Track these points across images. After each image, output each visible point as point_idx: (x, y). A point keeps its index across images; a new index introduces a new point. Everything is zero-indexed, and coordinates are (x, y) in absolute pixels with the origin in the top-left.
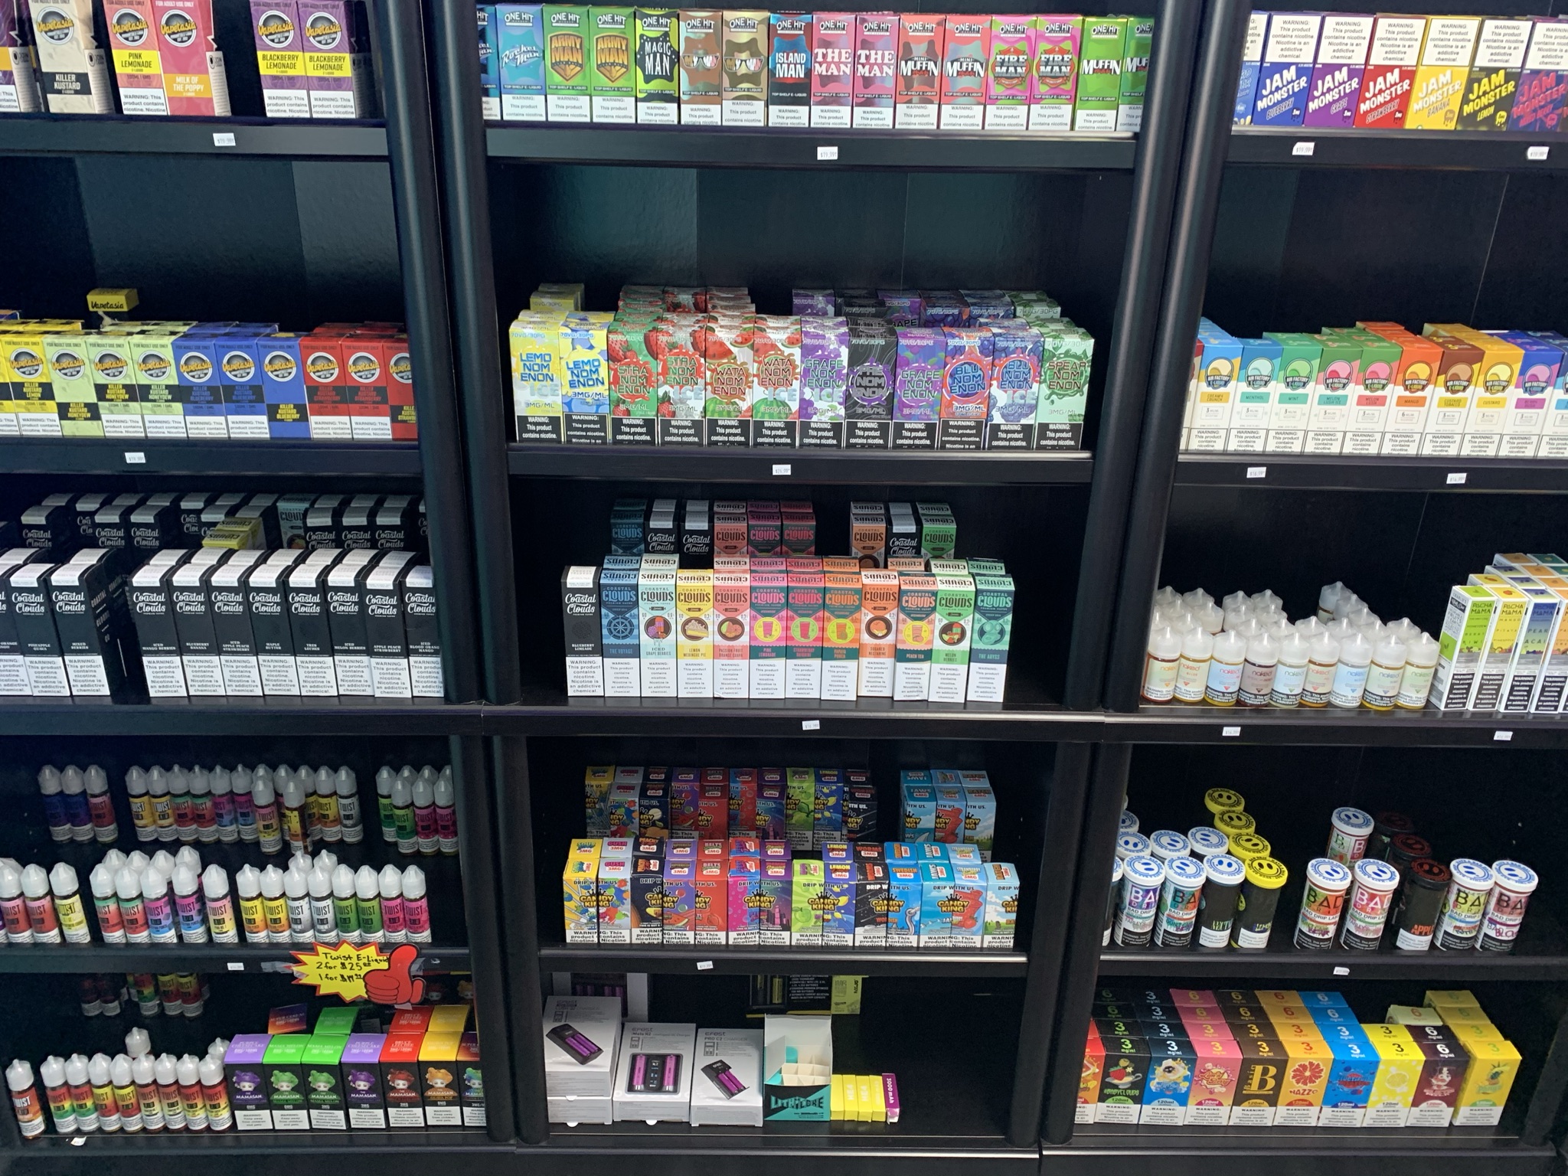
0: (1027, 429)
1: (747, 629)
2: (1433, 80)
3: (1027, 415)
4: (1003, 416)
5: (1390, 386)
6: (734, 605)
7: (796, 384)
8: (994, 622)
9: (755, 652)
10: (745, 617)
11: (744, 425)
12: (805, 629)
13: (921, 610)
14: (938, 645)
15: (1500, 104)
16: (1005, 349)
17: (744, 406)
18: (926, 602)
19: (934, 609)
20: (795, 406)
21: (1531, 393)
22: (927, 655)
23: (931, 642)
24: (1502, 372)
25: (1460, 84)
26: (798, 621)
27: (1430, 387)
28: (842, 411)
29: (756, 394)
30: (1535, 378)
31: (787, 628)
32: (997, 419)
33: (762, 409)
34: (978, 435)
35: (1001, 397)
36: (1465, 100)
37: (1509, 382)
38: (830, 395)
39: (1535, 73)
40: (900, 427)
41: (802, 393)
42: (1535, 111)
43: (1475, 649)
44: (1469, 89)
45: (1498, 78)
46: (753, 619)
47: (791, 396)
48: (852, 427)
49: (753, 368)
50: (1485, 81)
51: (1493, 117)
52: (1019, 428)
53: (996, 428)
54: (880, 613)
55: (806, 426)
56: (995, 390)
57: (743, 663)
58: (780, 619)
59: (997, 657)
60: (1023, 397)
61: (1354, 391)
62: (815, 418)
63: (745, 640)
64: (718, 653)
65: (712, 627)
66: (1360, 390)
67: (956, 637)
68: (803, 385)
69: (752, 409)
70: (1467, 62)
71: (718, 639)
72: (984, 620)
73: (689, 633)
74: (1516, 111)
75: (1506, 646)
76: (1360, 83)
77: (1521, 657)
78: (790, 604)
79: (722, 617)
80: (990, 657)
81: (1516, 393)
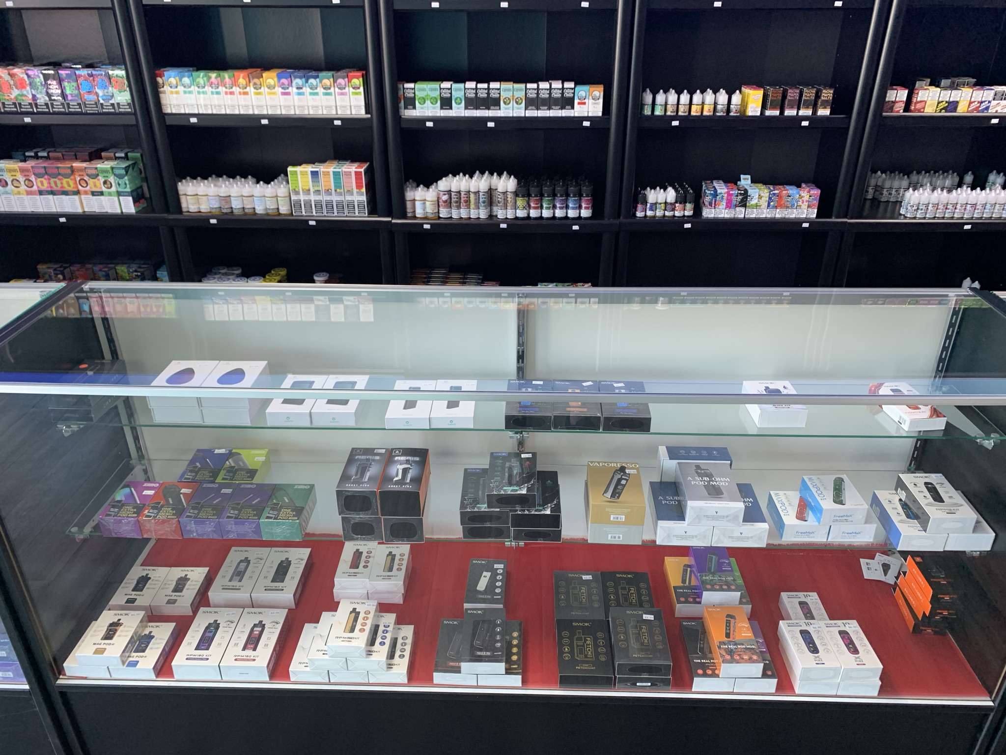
0: (113, 105)
1: (35, 183)
3: (111, 100)
4: (103, 100)
5: (234, 88)
6: (27, 174)
7: (28, 88)
8: (121, 180)
9: (41, 193)
10: (33, 178)
11: (14, 104)
12: (55, 183)
13: (93, 175)
14: (104, 189)
17: (12, 97)
18: (94, 172)
19: (98, 175)
20: (30, 97)
21: (285, 89)
22: (101, 193)
23: (101, 188)
24: (271, 82)
26: (52, 180)
27: (248, 88)
28: (47, 98)
29: (15, 93)
30: (283, 84)
31: (49, 183)
32: (102, 101)
33: (19, 98)
34: (97, 107)
35: (100, 93)
37: (275, 85)
38: (41, 92)
40: (68, 104)
41: (31, 92)
43: (297, 190)
46: (36, 179)
47: (28, 92)
48: (52, 104)
49: (12, 82)
52: (109, 104)
53: (102, 104)
54: (82, 177)
55: (36, 105)
56: (98, 91)
57: (38, 197)
58: (45, 179)
59: (127, 194)
60: (107, 92)
61: (222, 89)
62: (38, 101)
63: (35, 188)
64: (29, 193)
65: (22, 183)
66: (224, 89)
67: (109, 186)
68: (31, 89)
69: (16, 98)
71: (26, 187)
72: (118, 179)
73: (15, 185)
75: (307, 188)
77: (314, 192)
78: (46, 173)
79: (24, 179)
80: (125, 194)
81: (279, 90)
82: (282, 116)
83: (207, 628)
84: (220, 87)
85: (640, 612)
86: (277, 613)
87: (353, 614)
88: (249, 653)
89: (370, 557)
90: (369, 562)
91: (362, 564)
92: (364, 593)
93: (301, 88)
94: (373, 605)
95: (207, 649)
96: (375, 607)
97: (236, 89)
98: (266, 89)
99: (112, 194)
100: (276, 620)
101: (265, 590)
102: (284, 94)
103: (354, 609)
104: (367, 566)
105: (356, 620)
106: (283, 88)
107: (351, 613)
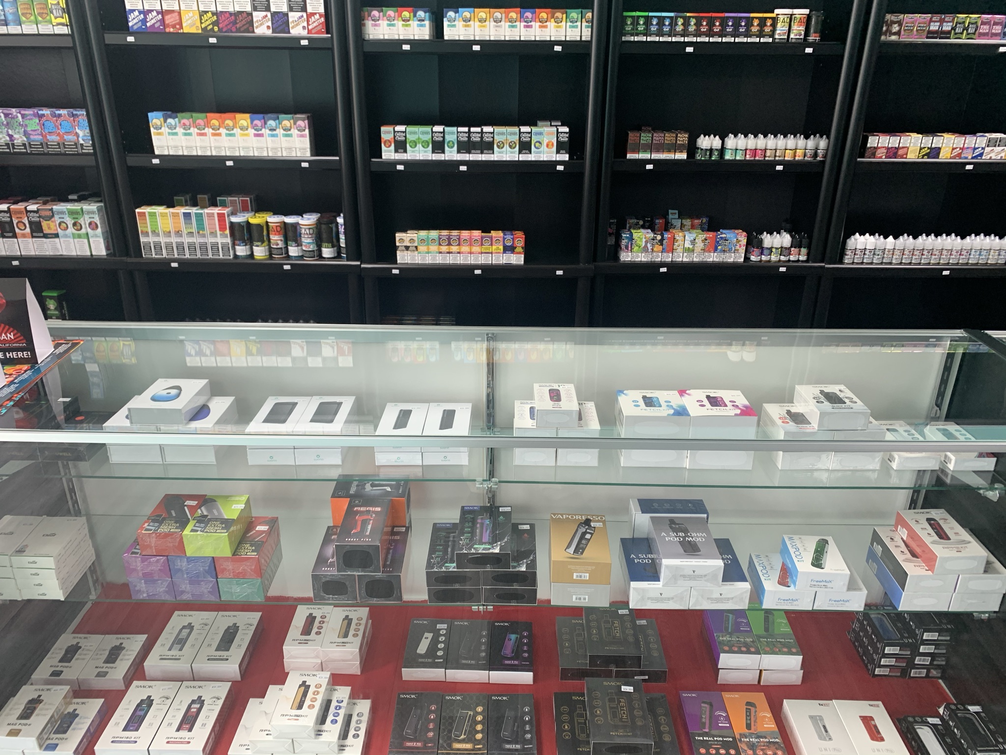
2: (187, 15)
5: (206, 129)
15: (214, 23)
16: (76, 115)
25: (197, 17)
30: (256, 125)
36: (201, 23)
37: (248, 126)
39: (221, 12)
42: (226, 26)
44: (201, 19)
45: (210, 15)
50: (205, 15)
51: (213, 29)
61: (194, 131)
66: (196, 130)
67: (79, 228)
70: (196, 9)
74: (221, 26)
76: (163, 16)
81: (252, 131)
82: (255, 158)
83: (138, 705)
84: (192, 129)
85: (618, 684)
86: (219, 687)
87: (303, 688)
88: (184, 734)
89: (323, 622)
90: (322, 627)
91: (315, 630)
92: (317, 663)
93: (275, 130)
94: (326, 678)
95: (137, 730)
96: (327, 680)
97: (208, 131)
98: (239, 130)
99: (82, 236)
100: (216, 695)
101: (208, 660)
102: (256, 135)
103: (304, 682)
104: (320, 633)
105: (305, 694)
106: (255, 130)
107: (300, 686)
